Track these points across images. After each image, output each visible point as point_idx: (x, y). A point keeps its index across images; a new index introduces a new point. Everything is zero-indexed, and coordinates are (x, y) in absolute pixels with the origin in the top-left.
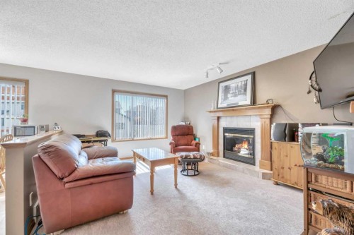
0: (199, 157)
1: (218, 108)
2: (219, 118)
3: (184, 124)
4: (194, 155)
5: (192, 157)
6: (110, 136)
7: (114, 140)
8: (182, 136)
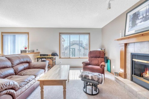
0: (96, 80)
1: (125, 36)
2: (126, 45)
3: (100, 50)
4: (92, 77)
5: (90, 78)
6: (58, 56)
7: (60, 58)
8: (95, 58)
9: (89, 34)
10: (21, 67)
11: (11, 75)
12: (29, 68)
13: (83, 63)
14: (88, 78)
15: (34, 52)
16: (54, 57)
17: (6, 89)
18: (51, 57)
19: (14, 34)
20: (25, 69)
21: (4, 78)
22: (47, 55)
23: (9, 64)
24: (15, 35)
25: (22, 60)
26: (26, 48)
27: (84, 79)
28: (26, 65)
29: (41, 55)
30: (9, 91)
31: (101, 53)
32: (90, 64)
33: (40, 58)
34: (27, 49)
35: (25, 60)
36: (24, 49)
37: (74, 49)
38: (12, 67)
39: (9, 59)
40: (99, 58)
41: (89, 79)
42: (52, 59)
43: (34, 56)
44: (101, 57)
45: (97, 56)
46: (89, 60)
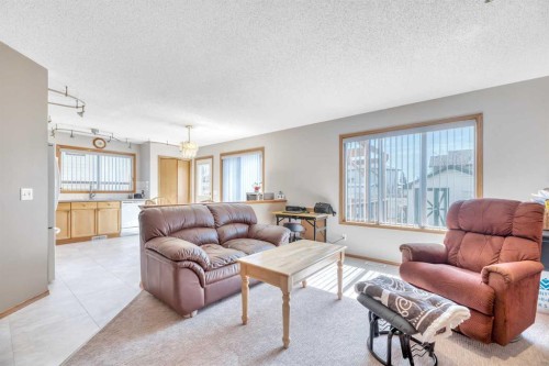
0: (402, 313)
5: (385, 300)
6: (334, 213)
7: (343, 221)
8: (482, 236)
9: (477, 118)
10: (231, 231)
11: (212, 242)
12: (248, 236)
13: (403, 248)
14: (377, 298)
15: (273, 198)
16: (320, 216)
17: (188, 260)
18: (312, 215)
19: (238, 156)
20: (238, 237)
21: (199, 245)
22: (304, 209)
23: (210, 220)
24: (239, 158)
25: (235, 217)
26: (257, 189)
27: (364, 298)
28: (242, 229)
29: (287, 208)
30: (192, 264)
31: (519, 212)
32: (451, 259)
33: (284, 217)
34: (260, 191)
35: (241, 217)
36: (252, 191)
37: (441, 193)
38: (216, 227)
39: (212, 211)
40: (508, 239)
41: (380, 302)
42: (312, 222)
43: (270, 209)
44: (515, 232)
45: (492, 226)
46: (448, 242)
